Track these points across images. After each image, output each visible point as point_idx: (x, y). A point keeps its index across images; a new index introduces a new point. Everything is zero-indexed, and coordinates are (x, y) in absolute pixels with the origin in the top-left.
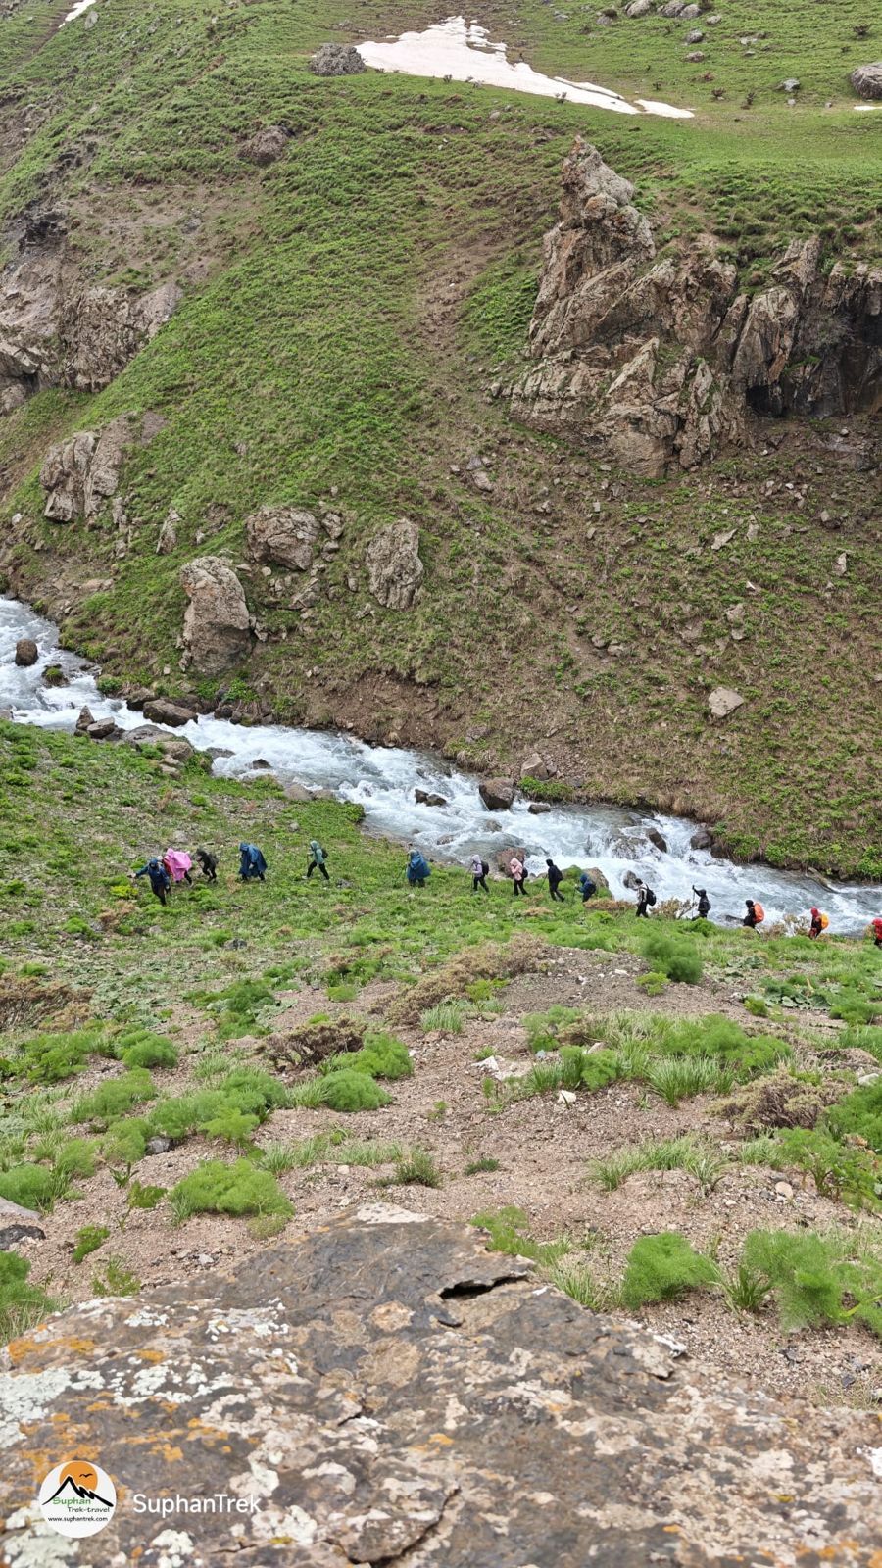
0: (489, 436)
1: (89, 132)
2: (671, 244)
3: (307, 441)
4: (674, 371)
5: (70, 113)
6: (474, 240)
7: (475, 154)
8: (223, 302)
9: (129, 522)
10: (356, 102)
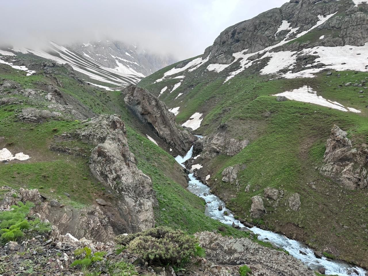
0: (315, 178)
1: (229, 106)
2: (356, 145)
3: (276, 175)
4: (357, 170)
5: (225, 101)
6: (311, 137)
7: (311, 119)
8: (258, 145)
9: (239, 185)
10: (286, 107)
